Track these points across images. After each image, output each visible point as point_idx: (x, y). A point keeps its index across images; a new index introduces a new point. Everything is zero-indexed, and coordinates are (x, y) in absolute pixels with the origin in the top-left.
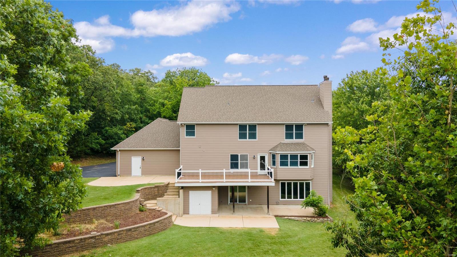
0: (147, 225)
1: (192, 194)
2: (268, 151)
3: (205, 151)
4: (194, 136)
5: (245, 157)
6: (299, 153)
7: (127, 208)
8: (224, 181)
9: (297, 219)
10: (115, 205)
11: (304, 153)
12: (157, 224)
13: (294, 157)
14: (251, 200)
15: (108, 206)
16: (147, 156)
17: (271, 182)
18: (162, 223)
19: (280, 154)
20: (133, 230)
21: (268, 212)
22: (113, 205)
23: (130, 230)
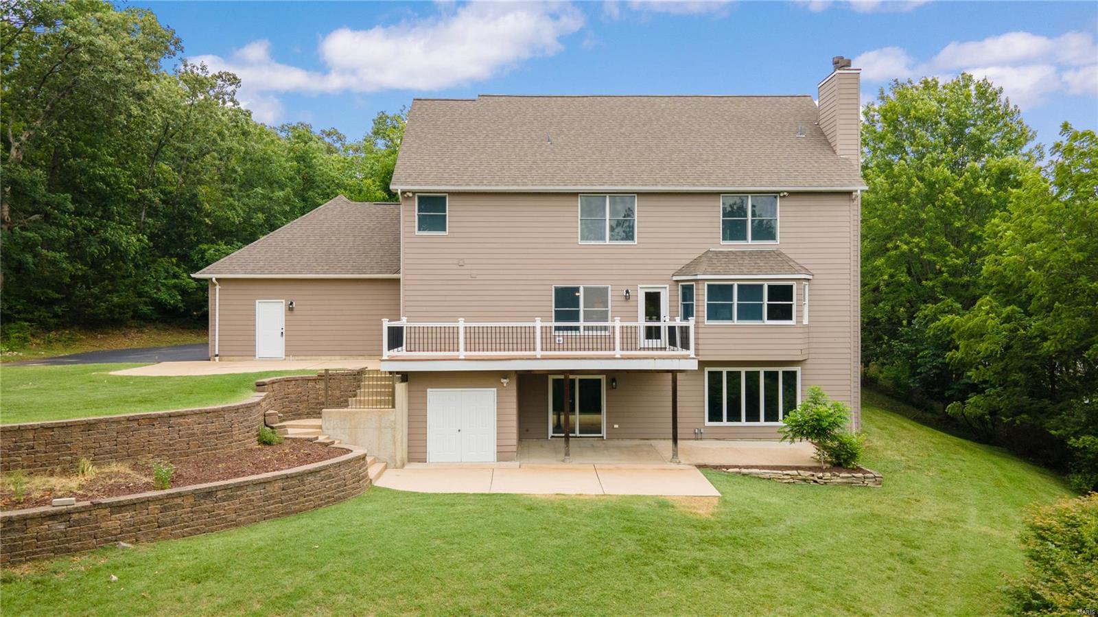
0: (275, 479)
1: (436, 397)
2: (670, 277)
3: (478, 277)
4: (444, 229)
5: (598, 295)
6: (767, 277)
7: (211, 428)
8: (539, 356)
9: (767, 476)
10: (170, 416)
11: (780, 277)
12: (311, 478)
13: (750, 291)
14: (616, 426)
15: (144, 417)
16: (303, 298)
17: (686, 358)
18: (330, 477)
19: (706, 283)
20: (220, 494)
21: (675, 454)
22: (161, 416)
23: (209, 494)
